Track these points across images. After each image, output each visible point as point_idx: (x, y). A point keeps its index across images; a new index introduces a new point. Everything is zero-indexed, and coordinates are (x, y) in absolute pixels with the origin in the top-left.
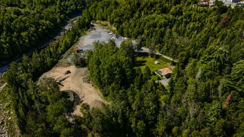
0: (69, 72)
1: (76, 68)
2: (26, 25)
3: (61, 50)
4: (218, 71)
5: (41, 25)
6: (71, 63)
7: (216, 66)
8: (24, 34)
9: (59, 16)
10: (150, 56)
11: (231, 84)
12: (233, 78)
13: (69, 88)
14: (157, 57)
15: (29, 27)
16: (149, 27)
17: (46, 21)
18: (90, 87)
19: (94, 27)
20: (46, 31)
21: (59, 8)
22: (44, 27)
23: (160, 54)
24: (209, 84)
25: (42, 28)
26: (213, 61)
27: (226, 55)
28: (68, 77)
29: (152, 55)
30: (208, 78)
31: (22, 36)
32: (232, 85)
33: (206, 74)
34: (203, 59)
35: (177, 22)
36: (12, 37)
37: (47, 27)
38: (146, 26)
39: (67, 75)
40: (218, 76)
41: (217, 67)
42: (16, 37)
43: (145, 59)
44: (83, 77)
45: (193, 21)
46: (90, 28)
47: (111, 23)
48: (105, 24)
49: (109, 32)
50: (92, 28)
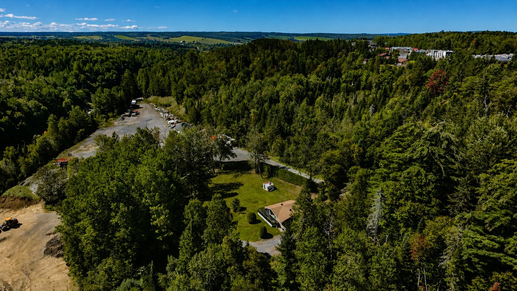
0: (12, 224)
1: (42, 211)
4: (435, 201)
5: (11, 108)
7: (427, 184)
9: (70, 92)
10: (254, 171)
11: (484, 247)
12: (492, 223)
14: (273, 171)
16: (261, 102)
17: (29, 100)
19: (139, 110)
20: (22, 123)
21: (77, 76)
22: (18, 114)
23: (282, 165)
24: (407, 251)
26: (414, 169)
27: (453, 147)
28: (5, 239)
29: (261, 168)
30: (407, 226)
32: (493, 250)
33: (397, 215)
34: (386, 166)
35: (328, 90)
38: (255, 100)
40: (437, 219)
41: (429, 188)
43: (239, 180)
44: (50, 237)
45: (364, 89)
46: (127, 112)
47: (179, 100)
48: (165, 103)
49: (169, 119)
50: (131, 112)
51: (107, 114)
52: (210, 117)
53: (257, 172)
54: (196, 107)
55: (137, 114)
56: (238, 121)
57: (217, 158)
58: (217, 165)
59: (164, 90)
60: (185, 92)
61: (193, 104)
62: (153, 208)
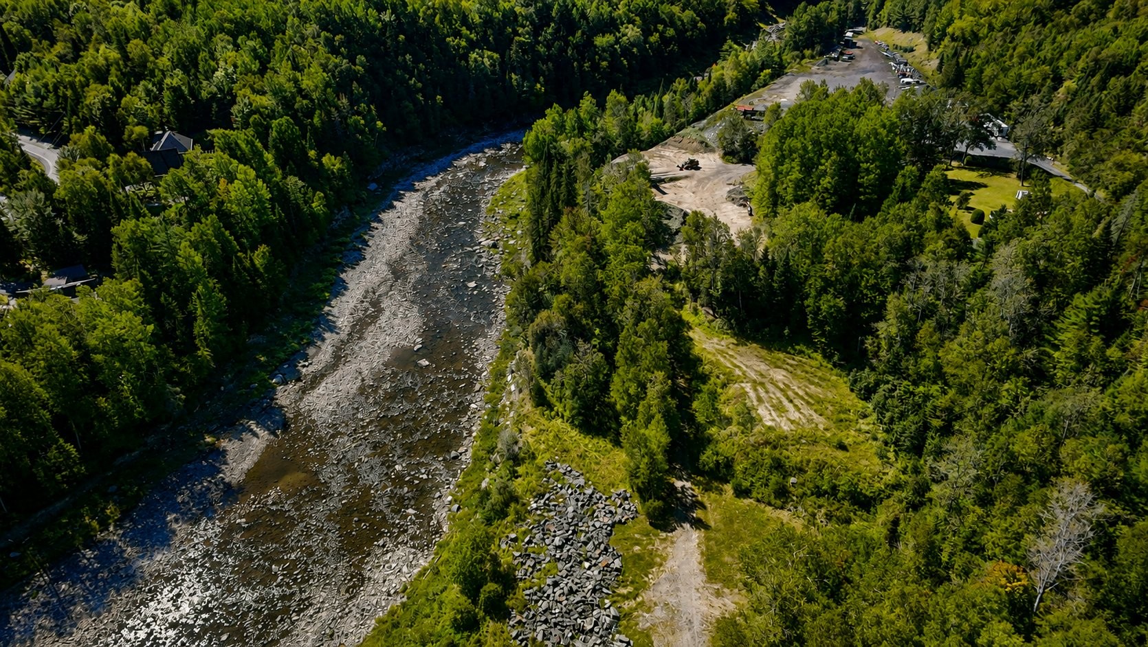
0: (693, 165)
1: (720, 162)
2: (615, 14)
3: (697, 104)
5: (663, 22)
6: (710, 143)
8: (601, 41)
13: (679, 203)
15: (622, 23)
17: (684, 9)
18: (743, 217)
19: (854, 52)
20: (674, 47)
22: (671, 32)
25: (662, 34)
28: (686, 177)
31: (595, 46)
36: (567, 43)
37: (681, 32)
39: (685, 173)
42: (576, 47)
43: (986, 180)
44: (732, 187)
46: (834, 51)
47: (933, 42)
48: (904, 45)
49: (904, 76)
50: (842, 54)
51: (802, 52)
52: (978, 82)
53: (1019, 177)
54: (961, 60)
55: (851, 58)
56: (1026, 97)
57: (960, 147)
58: (959, 156)
59: (911, 20)
60: (950, 30)
61: (956, 54)
62: (865, 166)
